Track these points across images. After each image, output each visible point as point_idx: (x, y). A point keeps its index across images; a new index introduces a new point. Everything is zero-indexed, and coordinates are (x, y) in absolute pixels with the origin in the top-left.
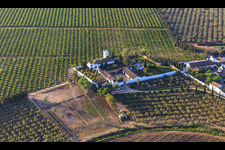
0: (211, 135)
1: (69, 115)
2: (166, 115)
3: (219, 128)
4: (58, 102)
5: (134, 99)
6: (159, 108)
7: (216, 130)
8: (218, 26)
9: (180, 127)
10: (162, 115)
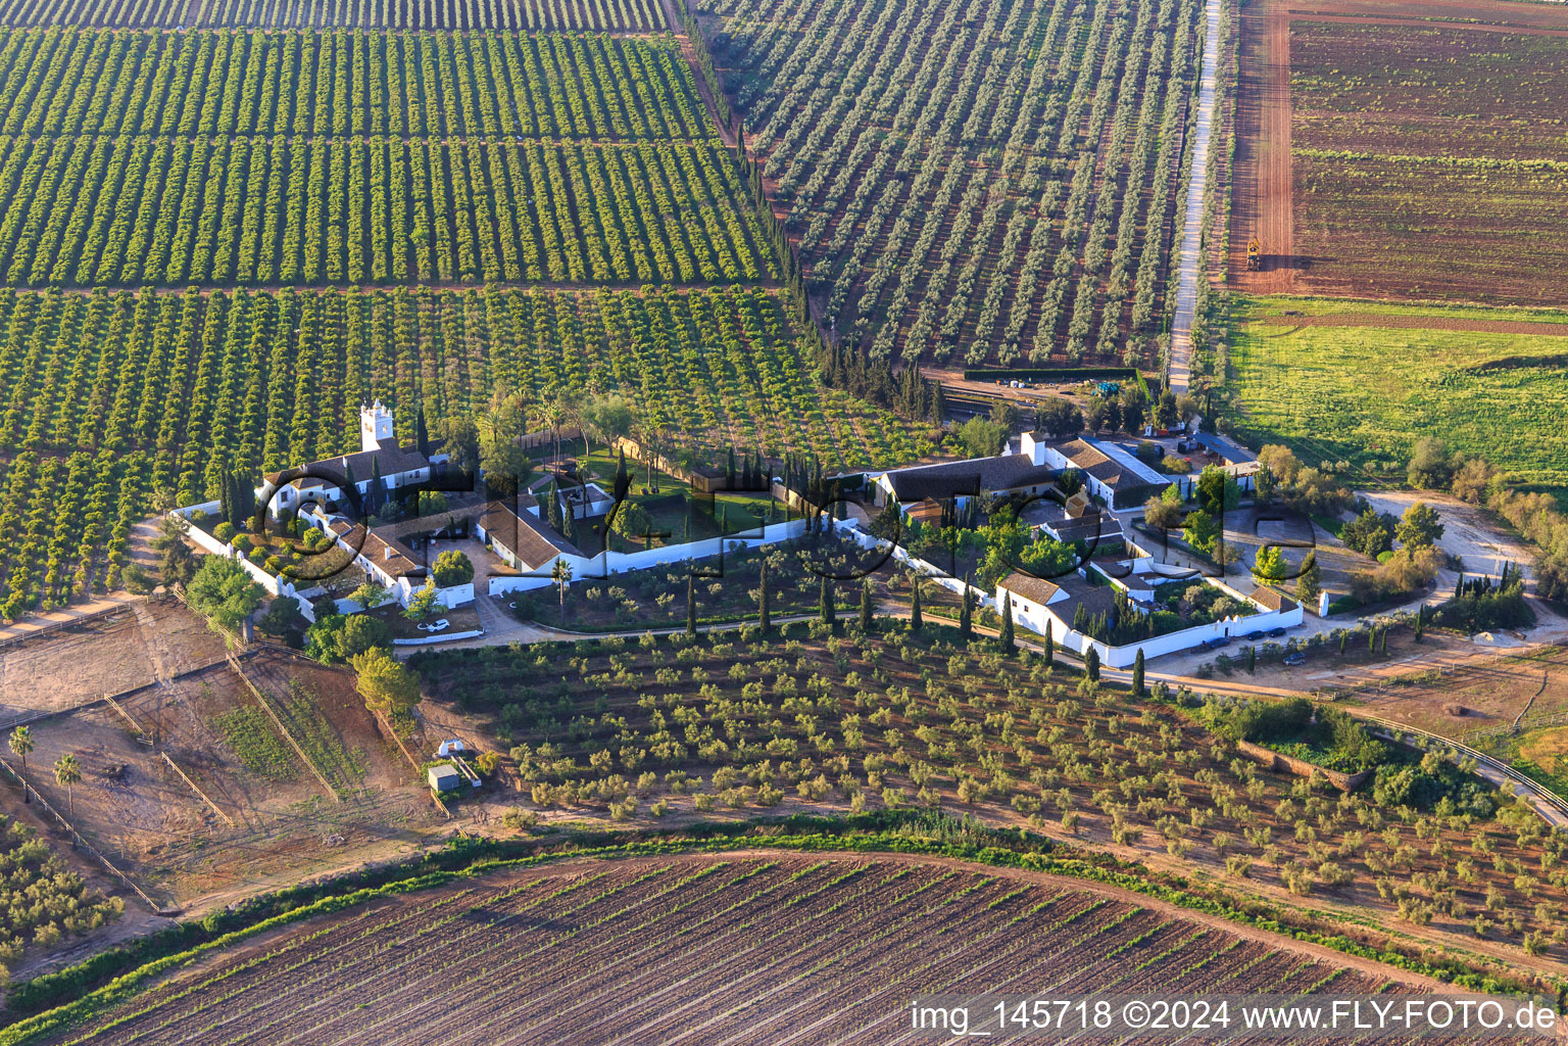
0: (972, 867)
1: (121, 777)
2: (720, 761)
3: (1026, 825)
4: (56, 704)
5: (532, 678)
6: (676, 729)
7: (1010, 838)
8: (1104, 269)
9: (793, 827)
10: (695, 763)
